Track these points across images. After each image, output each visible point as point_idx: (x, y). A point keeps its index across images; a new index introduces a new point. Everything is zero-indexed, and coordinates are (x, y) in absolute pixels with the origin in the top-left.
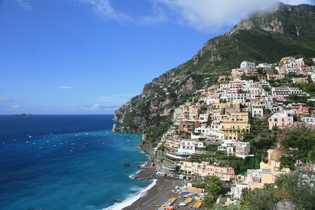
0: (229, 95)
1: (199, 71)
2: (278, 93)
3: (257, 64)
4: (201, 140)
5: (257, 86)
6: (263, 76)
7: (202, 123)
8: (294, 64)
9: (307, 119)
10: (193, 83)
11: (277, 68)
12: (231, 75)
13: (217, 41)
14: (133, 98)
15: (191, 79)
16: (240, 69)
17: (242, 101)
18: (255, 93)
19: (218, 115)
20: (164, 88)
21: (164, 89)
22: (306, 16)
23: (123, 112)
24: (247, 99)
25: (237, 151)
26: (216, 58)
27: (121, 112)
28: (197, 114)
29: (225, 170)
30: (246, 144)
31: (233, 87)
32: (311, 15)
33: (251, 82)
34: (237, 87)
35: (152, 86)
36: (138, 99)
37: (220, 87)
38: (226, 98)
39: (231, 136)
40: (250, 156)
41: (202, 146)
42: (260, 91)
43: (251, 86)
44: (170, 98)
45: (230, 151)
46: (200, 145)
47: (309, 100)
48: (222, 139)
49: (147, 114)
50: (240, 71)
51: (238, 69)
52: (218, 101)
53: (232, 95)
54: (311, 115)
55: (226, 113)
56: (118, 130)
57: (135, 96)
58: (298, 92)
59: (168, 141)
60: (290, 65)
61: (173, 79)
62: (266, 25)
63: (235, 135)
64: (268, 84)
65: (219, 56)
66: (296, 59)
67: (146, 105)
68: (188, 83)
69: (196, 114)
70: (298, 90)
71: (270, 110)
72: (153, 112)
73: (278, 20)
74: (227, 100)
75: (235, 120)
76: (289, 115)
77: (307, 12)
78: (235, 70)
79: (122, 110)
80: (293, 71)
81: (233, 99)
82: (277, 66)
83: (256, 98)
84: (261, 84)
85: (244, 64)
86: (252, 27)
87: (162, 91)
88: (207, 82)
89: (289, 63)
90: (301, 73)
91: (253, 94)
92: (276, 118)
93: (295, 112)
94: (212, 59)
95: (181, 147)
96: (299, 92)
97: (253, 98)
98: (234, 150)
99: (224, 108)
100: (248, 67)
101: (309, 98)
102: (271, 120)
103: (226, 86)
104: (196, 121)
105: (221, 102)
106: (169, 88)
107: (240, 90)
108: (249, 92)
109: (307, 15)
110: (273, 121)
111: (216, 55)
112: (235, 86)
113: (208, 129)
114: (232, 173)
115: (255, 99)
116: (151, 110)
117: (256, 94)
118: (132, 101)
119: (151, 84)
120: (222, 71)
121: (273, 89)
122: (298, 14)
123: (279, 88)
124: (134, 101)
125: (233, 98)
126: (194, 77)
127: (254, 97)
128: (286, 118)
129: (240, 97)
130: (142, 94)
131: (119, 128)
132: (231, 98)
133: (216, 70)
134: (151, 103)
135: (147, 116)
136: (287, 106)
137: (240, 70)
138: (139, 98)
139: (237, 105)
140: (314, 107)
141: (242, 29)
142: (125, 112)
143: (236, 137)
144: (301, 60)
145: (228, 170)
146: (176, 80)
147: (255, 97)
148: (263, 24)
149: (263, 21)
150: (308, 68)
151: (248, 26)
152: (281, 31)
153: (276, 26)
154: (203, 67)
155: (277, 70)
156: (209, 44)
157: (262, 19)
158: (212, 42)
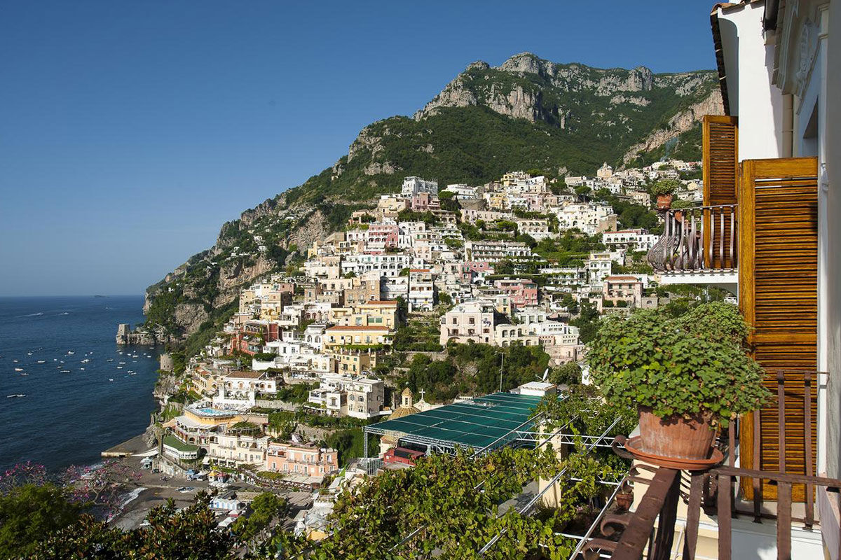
0: (363, 259)
1: (341, 198)
2: (478, 254)
4: (272, 373)
5: (431, 237)
6: (450, 214)
7: (287, 327)
8: (526, 188)
9: (531, 317)
10: (324, 224)
11: (487, 196)
12: (376, 209)
13: (386, 128)
15: (319, 214)
16: (399, 195)
17: (393, 273)
18: (423, 255)
19: (326, 307)
20: (257, 235)
21: (256, 238)
22: (580, 88)
24: (403, 268)
25: (349, 402)
26: (381, 167)
28: (279, 305)
29: (312, 454)
30: (374, 384)
31: (375, 237)
32: (589, 87)
33: (421, 228)
34: (384, 240)
35: (240, 229)
37: (345, 236)
38: (355, 264)
39: (348, 362)
40: (382, 413)
41: (273, 390)
42: (436, 249)
43: (419, 236)
44: (267, 258)
45: (334, 404)
46: (269, 386)
47: (542, 272)
48: (324, 370)
49: (212, 299)
50: (399, 200)
51: (394, 196)
52: (334, 271)
53: (369, 259)
55: (346, 302)
56: (131, 339)
58: (522, 253)
60: (517, 190)
61: (281, 213)
62: (499, 100)
63: (355, 359)
64: (460, 233)
65: (387, 163)
66: (532, 176)
67: (207, 276)
68: (312, 223)
69: (277, 305)
70: (523, 249)
71: (449, 296)
72: (225, 292)
73: (524, 92)
74: (356, 270)
75: (364, 322)
76: (485, 309)
77: (582, 82)
78: (386, 197)
80: (521, 204)
81: (372, 268)
82: (489, 191)
83: (424, 267)
84: (443, 231)
85: (409, 185)
86: (470, 102)
87: (251, 242)
89: (516, 185)
90: (538, 208)
91: (419, 256)
93: (504, 300)
94: (371, 170)
95: (222, 392)
96: (525, 252)
97: (417, 266)
98: (344, 400)
99: (345, 291)
101: (543, 267)
102: (446, 320)
103: (361, 236)
104: (270, 325)
105: (341, 274)
106: (266, 237)
107: (392, 245)
109: (582, 87)
110: (449, 323)
111: (382, 162)
112: (381, 237)
114: (330, 460)
115: (422, 268)
116: (221, 288)
117: (427, 256)
119: (237, 223)
121: (468, 245)
122: (566, 83)
123: (480, 243)
125: (372, 265)
126: (326, 209)
127: (419, 263)
128: (479, 317)
129: (389, 264)
131: (136, 332)
132: (366, 266)
134: (222, 270)
135: (212, 301)
137: (399, 197)
139: (373, 283)
141: (449, 106)
144: (540, 179)
145: (321, 453)
146: (286, 216)
147: (422, 262)
148: (492, 97)
149: (493, 91)
150: (552, 198)
151: (461, 99)
152: (529, 116)
153: (519, 105)
154: (351, 187)
155: (485, 200)
156: (370, 134)
157: (490, 87)
158: (375, 130)
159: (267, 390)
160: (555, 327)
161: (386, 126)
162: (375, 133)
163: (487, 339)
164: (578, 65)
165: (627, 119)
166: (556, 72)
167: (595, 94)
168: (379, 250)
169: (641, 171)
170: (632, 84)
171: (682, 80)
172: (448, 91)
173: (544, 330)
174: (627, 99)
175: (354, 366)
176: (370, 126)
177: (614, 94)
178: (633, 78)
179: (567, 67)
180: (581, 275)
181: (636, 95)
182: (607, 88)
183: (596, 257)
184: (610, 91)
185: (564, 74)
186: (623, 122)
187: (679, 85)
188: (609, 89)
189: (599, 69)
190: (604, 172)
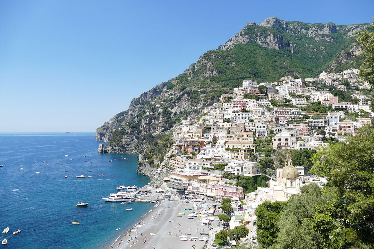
0: (233, 115)
1: (195, 87)
2: (280, 113)
3: (258, 83)
4: (207, 160)
5: (260, 106)
6: (265, 96)
7: (207, 142)
8: (293, 84)
9: (307, 139)
10: (188, 100)
11: (277, 88)
12: (233, 94)
13: (212, 55)
14: (118, 114)
15: (186, 95)
17: (246, 121)
19: (223, 134)
21: (157, 106)
22: (299, 33)
23: (107, 130)
24: (250, 118)
25: (244, 170)
26: (212, 73)
27: (105, 130)
29: (234, 189)
30: (254, 164)
31: (236, 106)
32: (304, 33)
33: (254, 102)
34: (240, 107)
36: (124, 115)
37: (222, 105)
38: (230, 117)
39: (238, 156)
40: (257, 175)
41: (209, 166)
42: (263, 111)
43: (254, 105)
44: (163, 115)
45: (238, 171)
47: (308, 121)
48: (228, 159)
50: (243, 90)
51: (240, 88)
52: (222, 120)
53: (236, 115)
54: (311, 135)
55: (231, 132)
56: (104, 151)
57: (120, 112)
59: (171, 161)
61: (166, 95)
62: (262, 41)
63: (242, 154)
64: (270, 104)
65: (215, 71)
66: (295, 79)
68: (182, 99)
69: (200, 134)
70: (298, 111)
71: (273, 130)
72: (144, 131)
73: (274, 37)
74: (231, 119)
75: (241, 140)
76: (292, 135)
77: (300, 30)
78: (237, 88)
79: (106, 127)
80: (293, 91)
82: (278, 85)
84: (263, 103)
85: (246, 83)
86: (248, 42)
87: (155, 108)
88: (203, 99)
89: (289, 83)
90: (300, 93)
91: (256, 114)
92: (280, 138)
93: (297, 132)
94: (208, 74)
95: (188, 167)
97: (256, 118)
98: (242, 169)
99: (229, 128)
100: (250, 86)
101: (308, 119)
102: (275, 140)
103: (229, 105)
104: (202, 141)
105: (224, 121)
106: (161, 105)
107: (244, 109)
108: (252, 112)
109: (301, 33)
110: (277, 140)
111: (212, 71)
113: (214, 149)
114: (241, 192)
115: (258, 119)
116: (142, 129)
117: (259, 114)
118: (117, 118)
119: (139, 99)
120: (219, 88)
121: (275, 109)
122: (292, 31)
123: (280, 108)
124: (120, 117)
125: (237, 118)
126: (189, 93)
128: (290, 138)
129: (244, 117)
130: (128, 111)
131: (107, 148)
132: (234, 118)
133: (212, 86)
134: (142, 120)
135: (138, 134)
136: (289, 127)
137: (242, 88)
138: (126, 115)
139: (241, 125)
140: (312, 128)
141: (238, 43)
142: (110, 130)
143: (243, 156)
144: (299, 80)
146: (169, 95)
148: (259, 39)
149: (259, 36)
150: (306, 88)
151: (244, 40)
152: (277, 47)
153: (272, 42)
154: (199, 82)
155: (277, 90)
156: (205, 58)
157: (257, 34)
158: (207, 56)
159: (206, 166)
160: (319, 143)
161: (212, 54)
162: (207, 57)
163: (293, 147)
164: (298, 22)
165: (324, 48)
166: (287, 26)
167: (307, 36)
168: (238, 111)
169: (339, 75)
170: (326, 31)
171: (350, 29)
172: (237, 36)
173: (315, 144)
174: (324, 38)
175: (241, 157)
176: (204, 55)
177: (316, 36)
178: (326, 28)
179: (292, 23)
180: (326, 122)
181: (328, 36)
182: (313, 33)
183: (331, 114)
184: (315, 34)
185: (291, 26)
186: (322, 49)
187: (349, 30)
188: (314, 33)
189: (309, 24)
190: (323, 76)
